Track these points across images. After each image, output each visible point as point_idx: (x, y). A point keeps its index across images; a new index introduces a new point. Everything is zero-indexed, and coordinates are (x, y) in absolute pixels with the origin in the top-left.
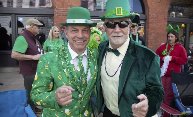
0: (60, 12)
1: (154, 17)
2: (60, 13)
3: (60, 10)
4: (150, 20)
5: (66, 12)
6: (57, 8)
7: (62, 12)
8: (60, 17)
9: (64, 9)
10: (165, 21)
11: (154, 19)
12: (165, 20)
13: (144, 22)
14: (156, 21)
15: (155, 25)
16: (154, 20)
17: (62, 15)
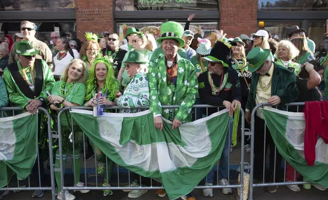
0: (85, 15)
1: (232, 13)
2: (84, 17)
3: (84, 12)
4: (224, 20)
5: (93, 14)
6: (80, 10)
7: (87, 15)
8: (85, 22)
9: (89, 12)
10: (253, 20)
11: (231, 17)
12: (252, 17)
13: (217, 23)
14: (234, 19)
15: (233, 27)
16: (232, 19)
17: (88, 20)
